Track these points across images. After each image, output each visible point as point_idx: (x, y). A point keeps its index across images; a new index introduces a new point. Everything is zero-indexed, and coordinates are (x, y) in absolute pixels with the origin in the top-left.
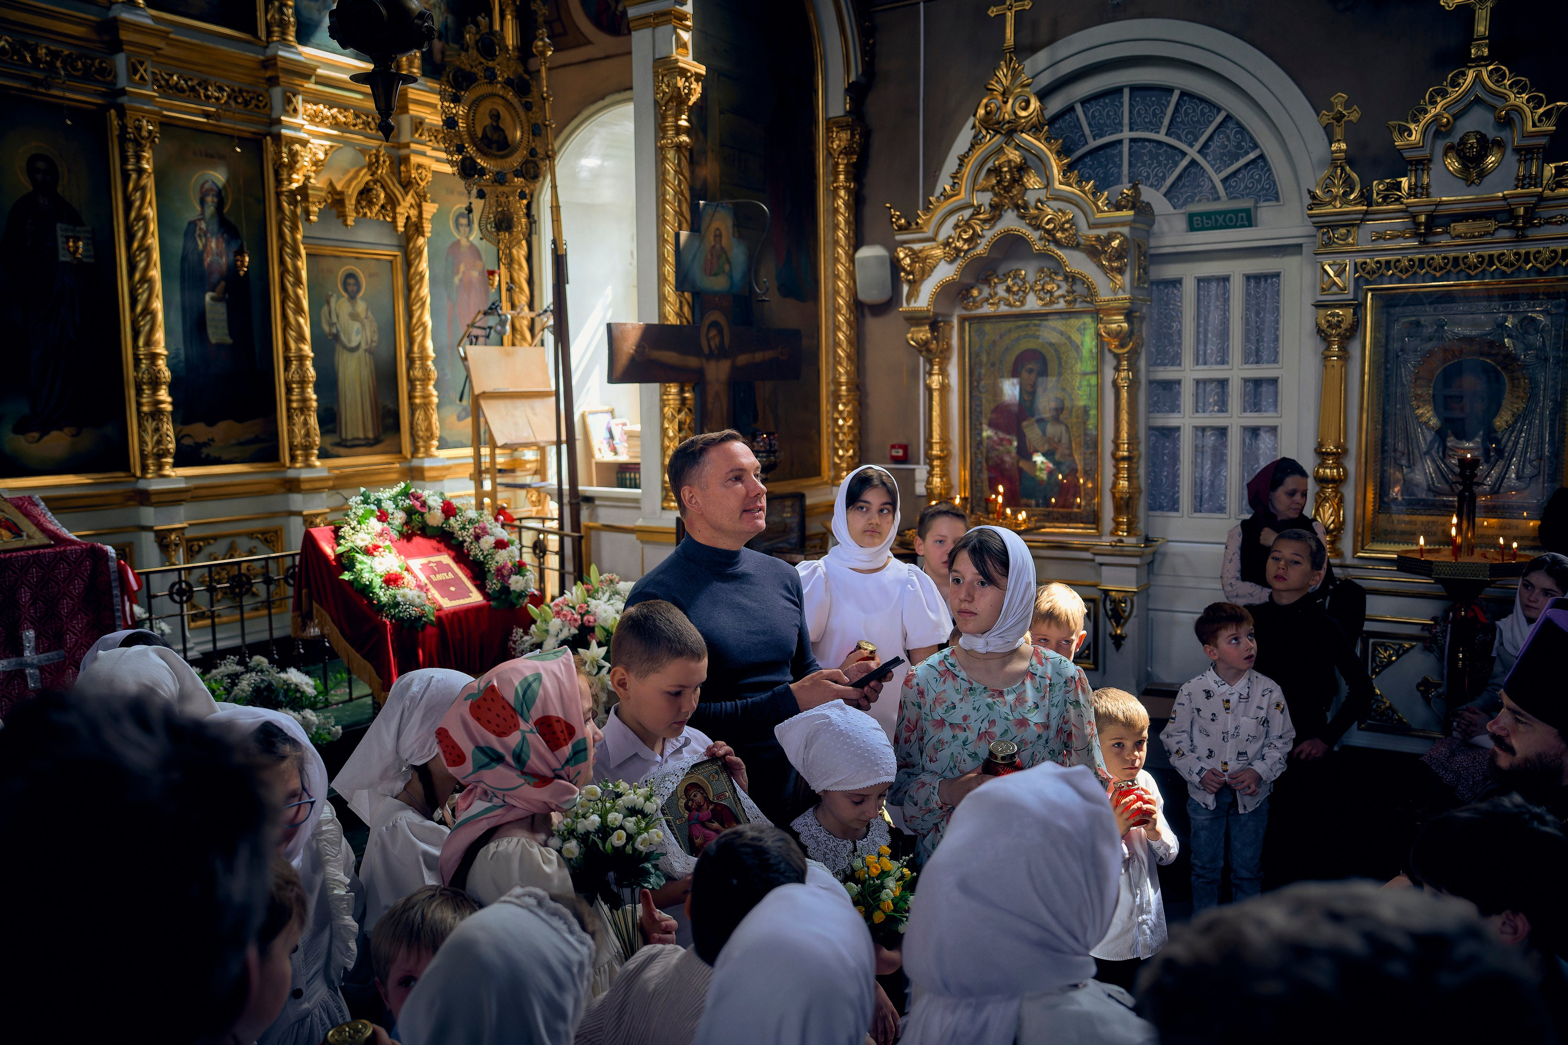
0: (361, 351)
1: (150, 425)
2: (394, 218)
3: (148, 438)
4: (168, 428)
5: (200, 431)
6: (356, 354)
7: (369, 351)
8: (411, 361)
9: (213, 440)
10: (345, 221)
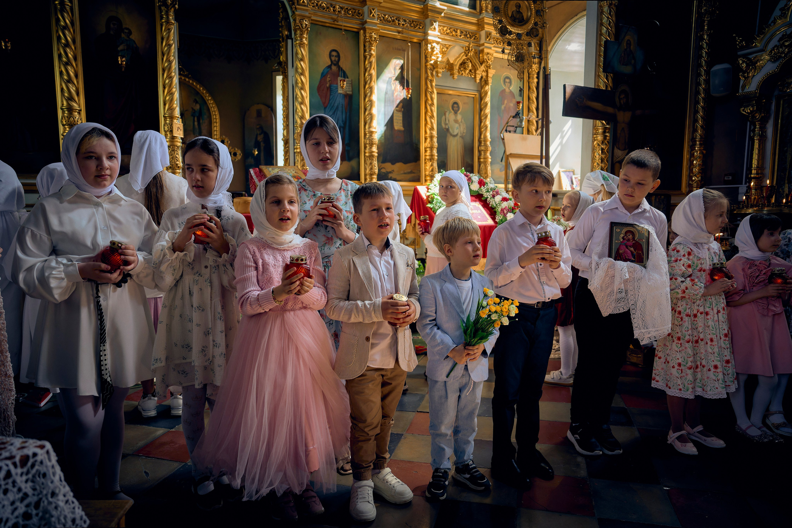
0: (458, 137)
1: (368, 162)
2: (475, 76)
3: (367, 167)
4: (375, 163)
5: (388, 166)
6: (456, 138)
7: (462, 137)
8: (480, 142)
9: (393, 171)
10: (453, 77)
